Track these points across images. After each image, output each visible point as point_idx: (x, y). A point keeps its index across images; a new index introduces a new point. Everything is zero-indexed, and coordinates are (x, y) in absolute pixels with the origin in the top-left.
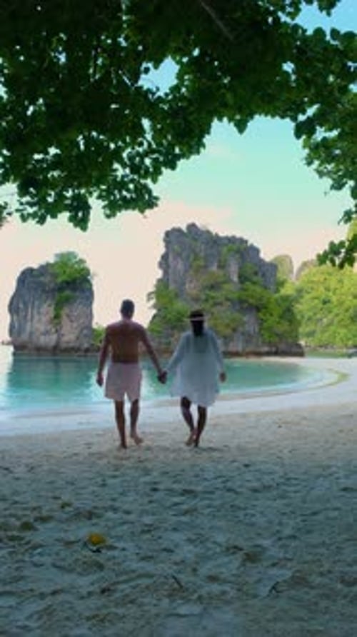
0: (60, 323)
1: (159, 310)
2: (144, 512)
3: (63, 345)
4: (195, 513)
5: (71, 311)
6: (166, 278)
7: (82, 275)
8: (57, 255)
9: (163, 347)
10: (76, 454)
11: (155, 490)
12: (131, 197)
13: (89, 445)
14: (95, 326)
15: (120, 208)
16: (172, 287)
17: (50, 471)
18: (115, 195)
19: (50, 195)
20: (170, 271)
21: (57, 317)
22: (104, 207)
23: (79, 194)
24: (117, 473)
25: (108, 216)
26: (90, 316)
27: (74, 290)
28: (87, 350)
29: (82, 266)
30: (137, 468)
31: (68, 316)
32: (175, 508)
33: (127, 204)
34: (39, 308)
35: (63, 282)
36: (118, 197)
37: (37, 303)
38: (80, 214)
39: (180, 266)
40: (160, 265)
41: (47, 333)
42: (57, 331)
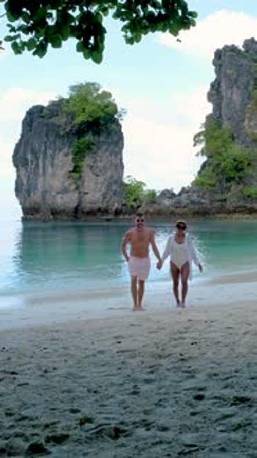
0: (80, 177)
1: (210, 157)
2: (184, 429)
3: (87, 206)
4: (249, 428)
5: (95, 161)
6: (218, 113)
7: (107, 114)
8: (73, 88)
9: (217, 204)
10: (101, 352)
11: (200, 398)
12: (160, 14)
13: (118, 339)
14: (126, 181)
15: (145, 29)
16: (226, 125)
17: (69, 376)
18: (137, 12)
19: (51, 15)
20: (223, 105)
21: (76, 169)
22: (125, 28)
23: (89, 12)
24: (152, 376)
25: (130, 41)
26: (120, 166)
27: (97, 133)
28: (117, 212)
29: (106, 102)
30: (178, 369)
31: (91, 167)
32: (223, 422)
33: (154, 23)
34: (53, 159)
35: (83, 123)
36: (142, 14)
37: (49, 152)
38: (92, 41)
39: (236, 97)
40: (210, 97)
41: (65, 191)
42: (77, 188)
